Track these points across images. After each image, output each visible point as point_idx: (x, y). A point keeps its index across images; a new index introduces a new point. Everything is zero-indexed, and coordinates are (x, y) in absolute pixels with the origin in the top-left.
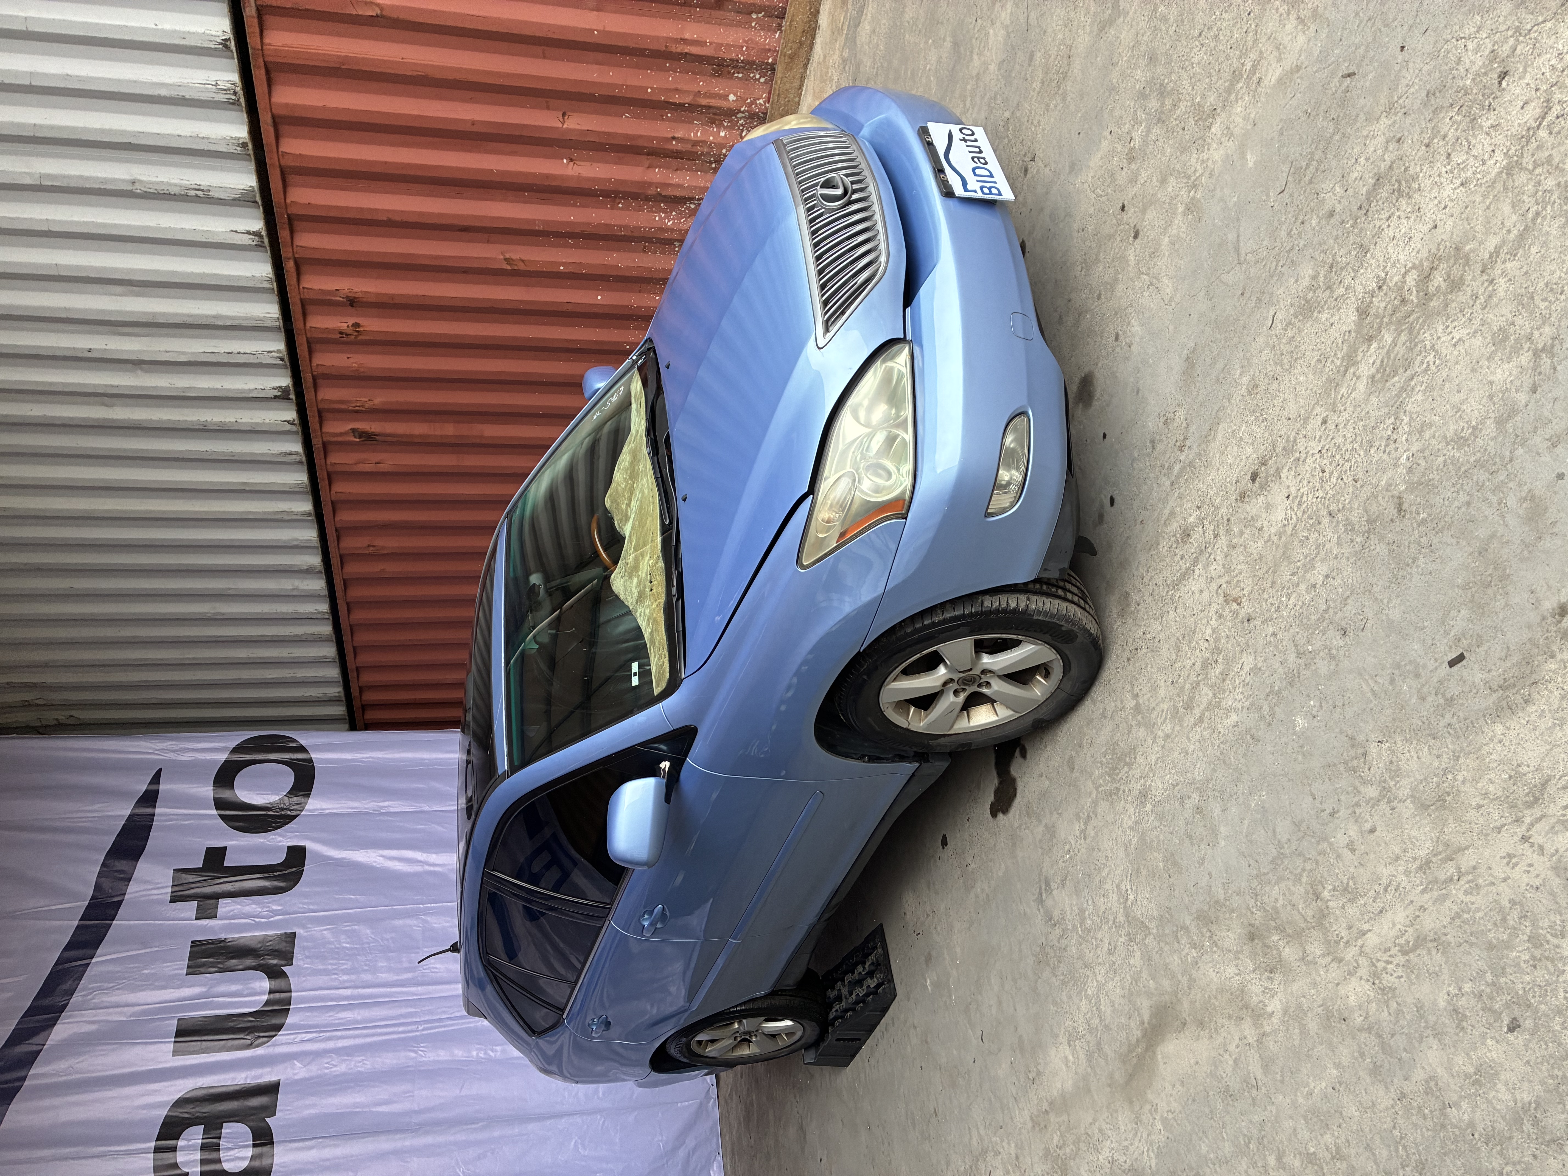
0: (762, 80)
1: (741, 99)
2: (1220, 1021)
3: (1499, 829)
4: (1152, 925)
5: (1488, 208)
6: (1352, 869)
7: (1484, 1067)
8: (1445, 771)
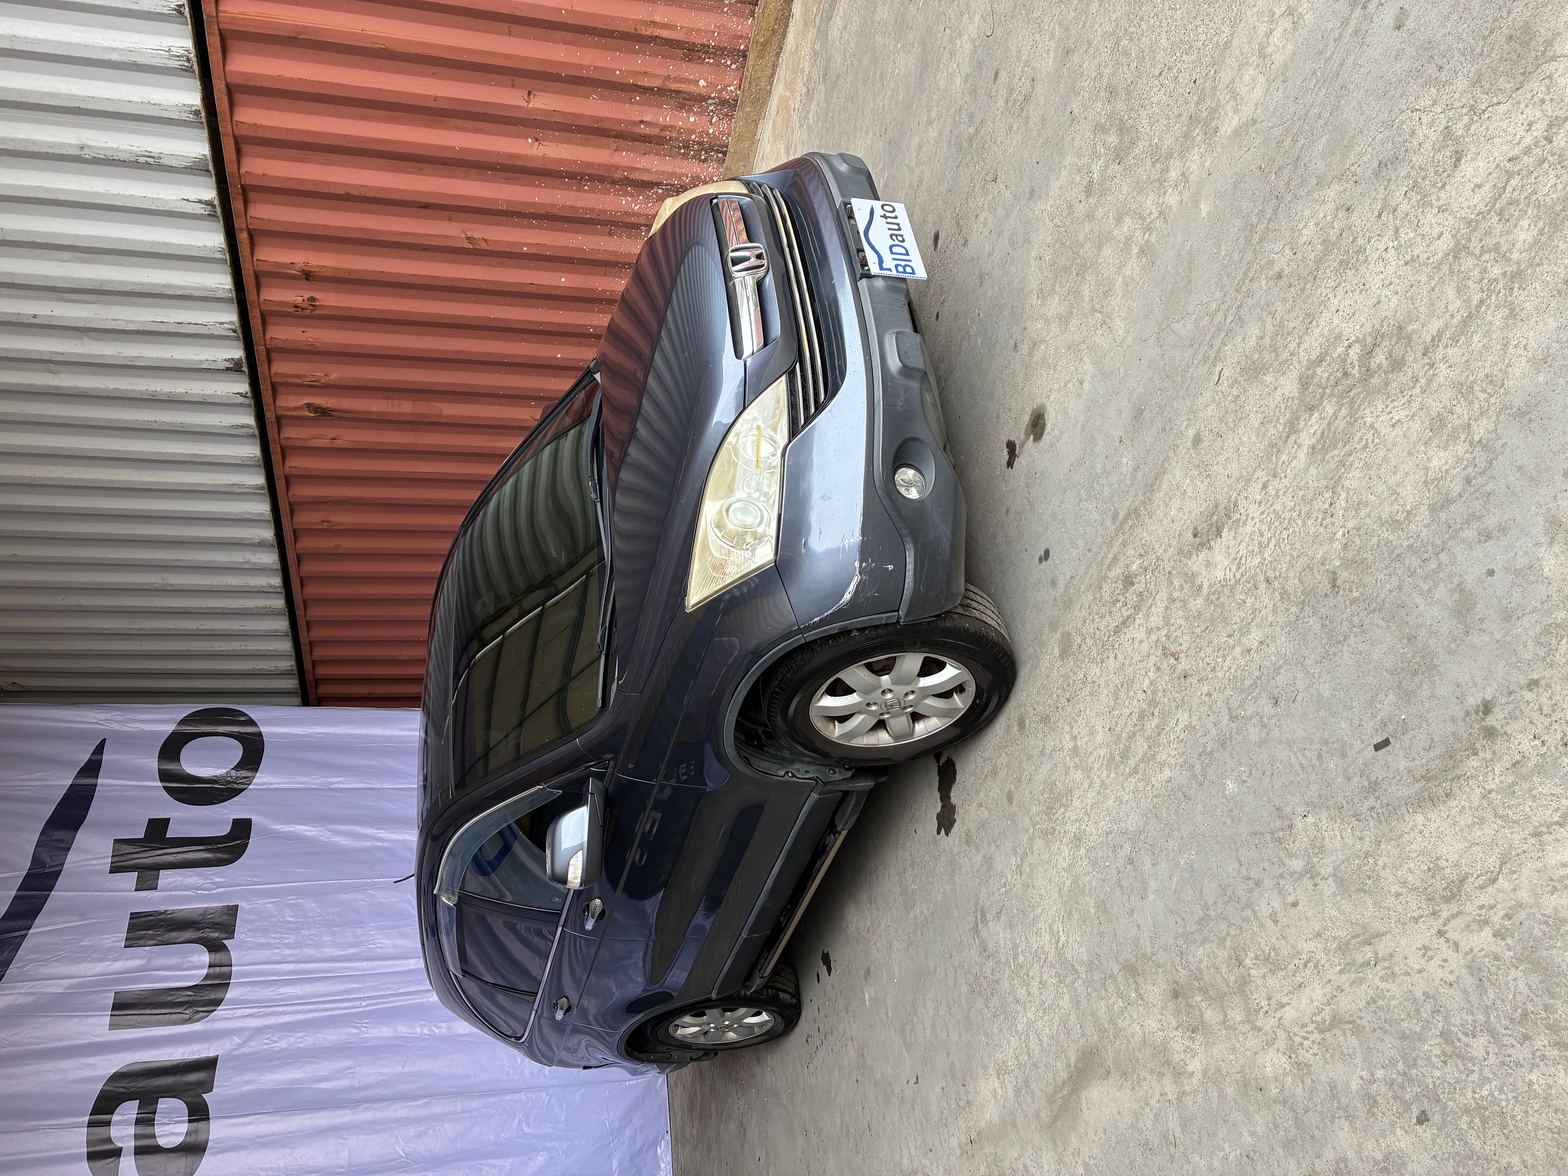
0: (734, 66)
1: (712, 85)
2: (1143, 1074)
3: (1416, 920)
4: (1082, 969)
5: (1433, 289)
6: (1274, 940)
7: (1392, 1155)
8: (1367, 854)
